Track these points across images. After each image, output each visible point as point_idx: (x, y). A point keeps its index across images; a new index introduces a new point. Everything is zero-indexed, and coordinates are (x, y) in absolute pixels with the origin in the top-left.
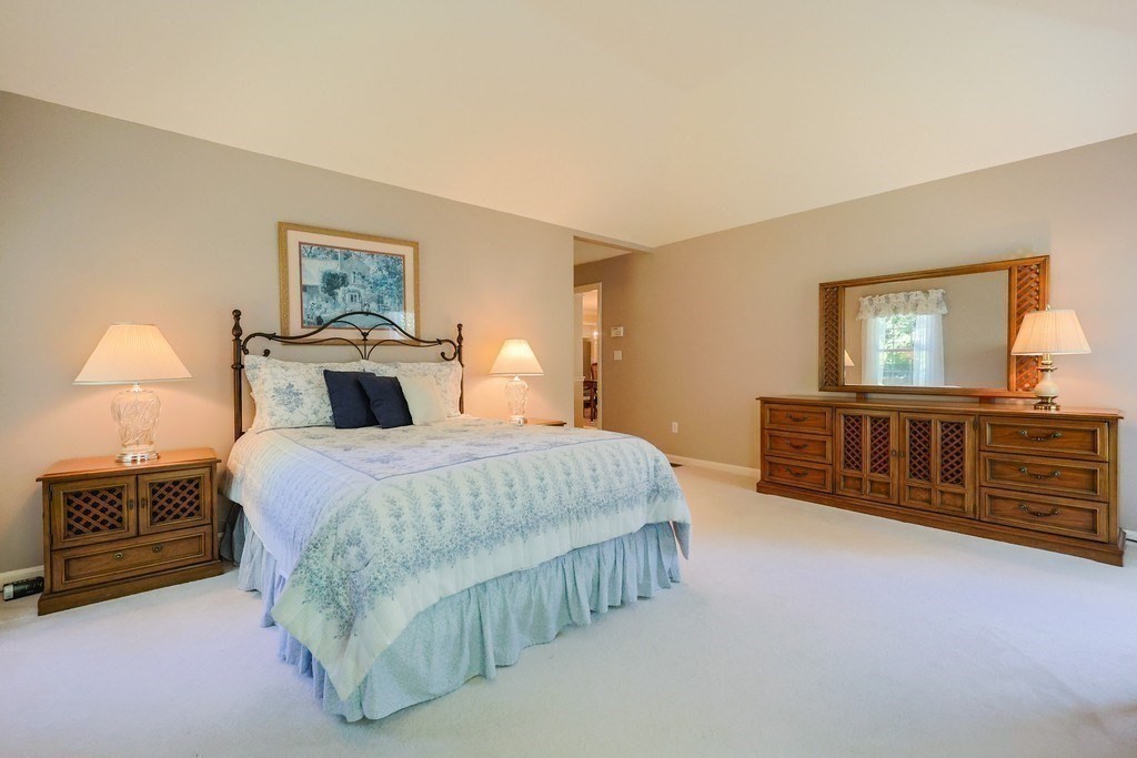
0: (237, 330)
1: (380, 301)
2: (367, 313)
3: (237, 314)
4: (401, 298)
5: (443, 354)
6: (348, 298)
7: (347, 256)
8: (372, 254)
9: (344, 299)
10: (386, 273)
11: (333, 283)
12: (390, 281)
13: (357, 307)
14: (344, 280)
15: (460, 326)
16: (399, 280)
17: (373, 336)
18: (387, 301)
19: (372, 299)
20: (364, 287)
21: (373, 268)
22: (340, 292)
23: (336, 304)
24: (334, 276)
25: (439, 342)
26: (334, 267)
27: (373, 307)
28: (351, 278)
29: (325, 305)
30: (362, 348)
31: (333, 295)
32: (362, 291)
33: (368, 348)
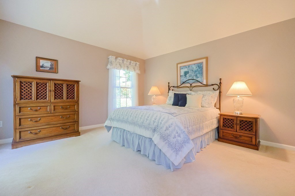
0: (169, 86)
1: (196, 76)
2: (193, 79)
3: (169, 83)
4: (202, 74)
5: (213, 89)
6: (189, 76)
7: (189, 66)
8: (194, 64)
9: (188, 77)
10: (198, 68)
11: (186, 73)
12: (199, 70)
13: (191, 78)
14: (188, 72)
15: (220, 79)
16: (202, 69)
17: (193, 85)
18: (198, 75)
19: (194, 76)
20: (192, 73)
21: (195, 68)
22: (187, 75)
23: (186, 78)
24: (186, 72)
25: (212, 85)
26: (186, 70)
27: (195, 78)
28: (190, 72)
29: (184, 79)
30: (190, 88)
31: (186, 76)
32: (192, 74)
33: (192, 88)
